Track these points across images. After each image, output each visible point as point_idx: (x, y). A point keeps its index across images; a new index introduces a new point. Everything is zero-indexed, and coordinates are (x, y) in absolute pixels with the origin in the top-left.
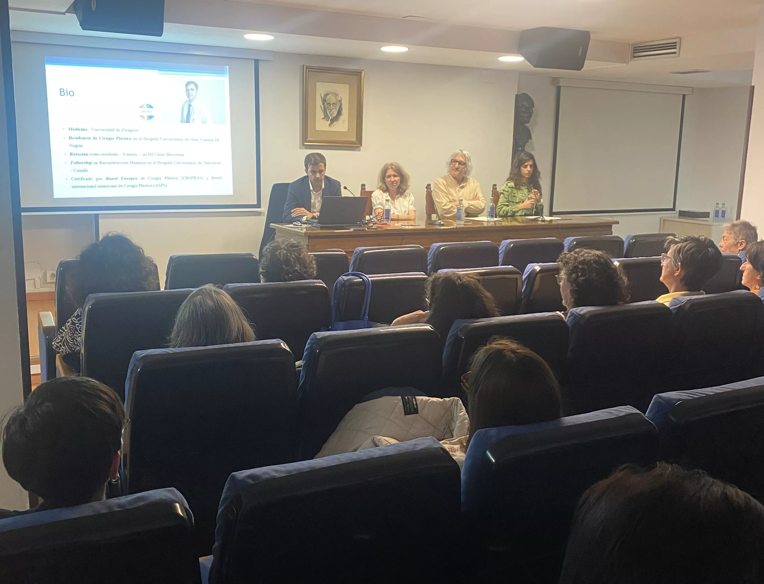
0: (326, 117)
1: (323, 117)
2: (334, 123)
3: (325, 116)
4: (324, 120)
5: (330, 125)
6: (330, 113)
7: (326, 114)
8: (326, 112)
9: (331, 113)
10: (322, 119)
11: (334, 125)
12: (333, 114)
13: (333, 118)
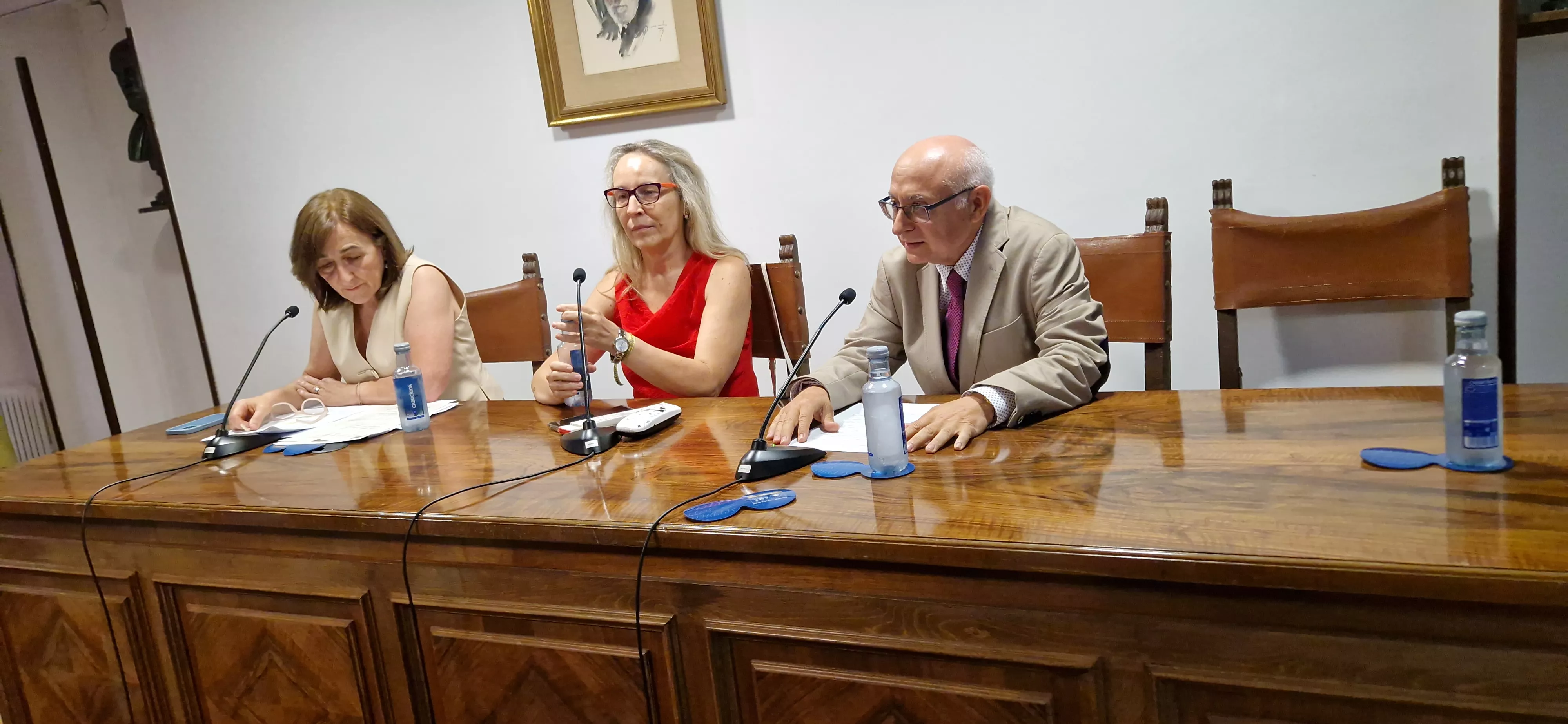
0: (607, 25)
1: (599, 28)
2: (635, 40)
3: (604, 25)
4: (603, 38)
5: (622, 52)
6: (616, 12)
7: (605, 19)
8: (606, 13)
9: (620, 10)
10: (598, 36)
11: (635, 48)
12: (625, 11)
13: (628, 24)
